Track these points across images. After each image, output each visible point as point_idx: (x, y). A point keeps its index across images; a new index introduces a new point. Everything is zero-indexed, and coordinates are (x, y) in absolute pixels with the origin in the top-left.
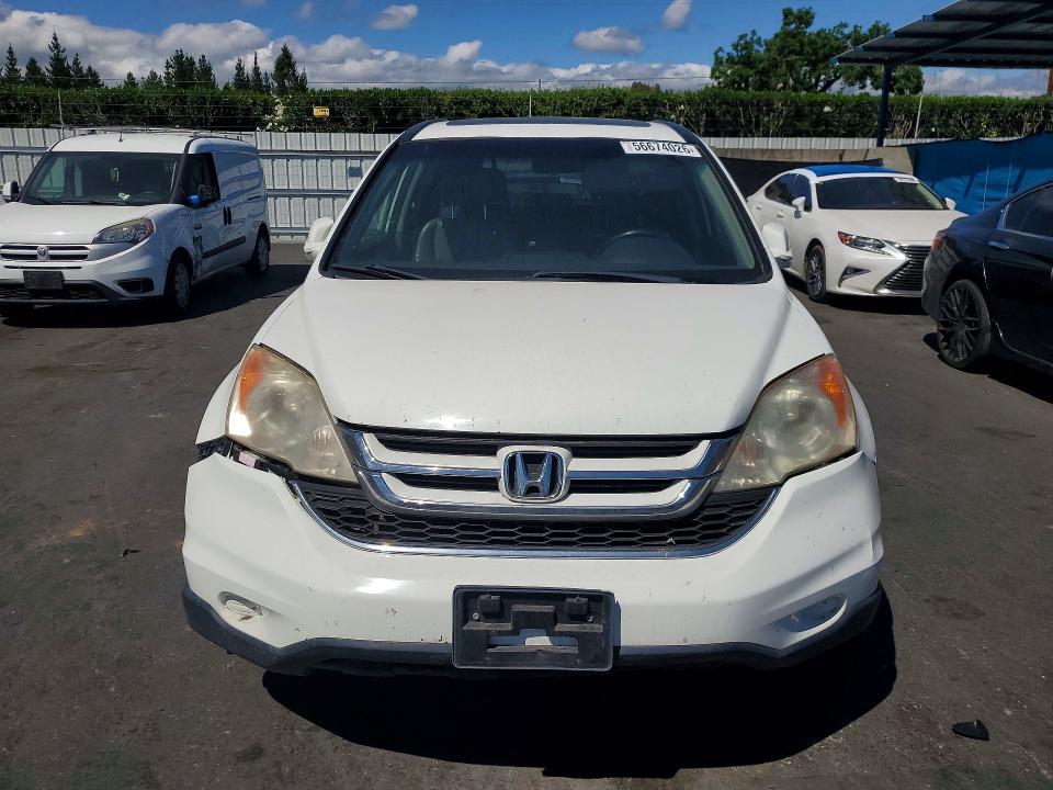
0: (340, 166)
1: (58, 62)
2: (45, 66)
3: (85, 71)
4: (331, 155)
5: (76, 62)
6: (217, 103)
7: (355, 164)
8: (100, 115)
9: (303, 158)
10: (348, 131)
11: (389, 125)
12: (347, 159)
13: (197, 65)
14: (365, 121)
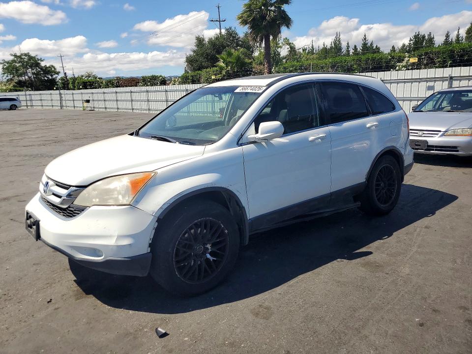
0: (424, 85)
1: (365, 45)
2: (359, 48)
3: (374, 48)
4: (420, 80)
5: (372, 44)
6: (374, 60)
7: (431, 84)
8: (330, 69)
9: (405, 82)
10: (436, 67)
11: (459, 62)
12: (427, 81)
13: (427, 37)
14: (445, 62)
